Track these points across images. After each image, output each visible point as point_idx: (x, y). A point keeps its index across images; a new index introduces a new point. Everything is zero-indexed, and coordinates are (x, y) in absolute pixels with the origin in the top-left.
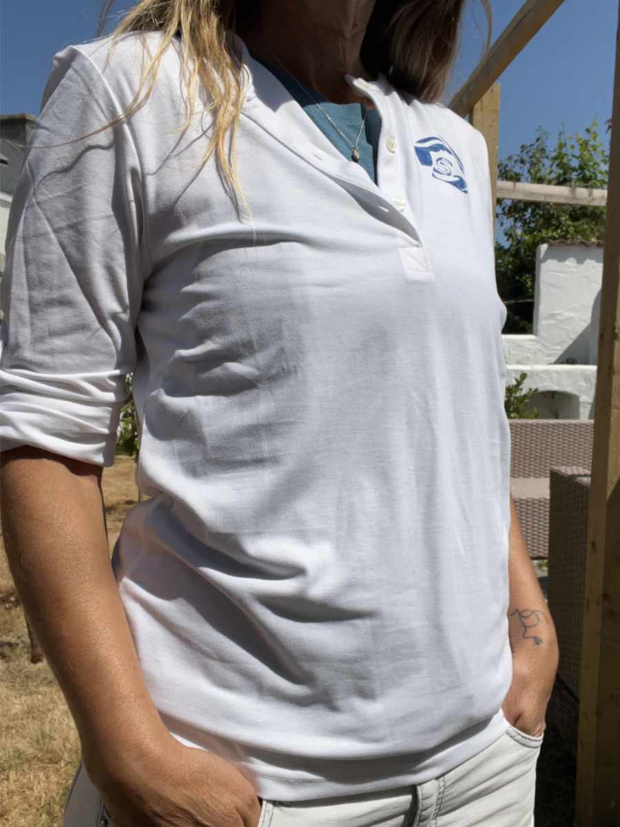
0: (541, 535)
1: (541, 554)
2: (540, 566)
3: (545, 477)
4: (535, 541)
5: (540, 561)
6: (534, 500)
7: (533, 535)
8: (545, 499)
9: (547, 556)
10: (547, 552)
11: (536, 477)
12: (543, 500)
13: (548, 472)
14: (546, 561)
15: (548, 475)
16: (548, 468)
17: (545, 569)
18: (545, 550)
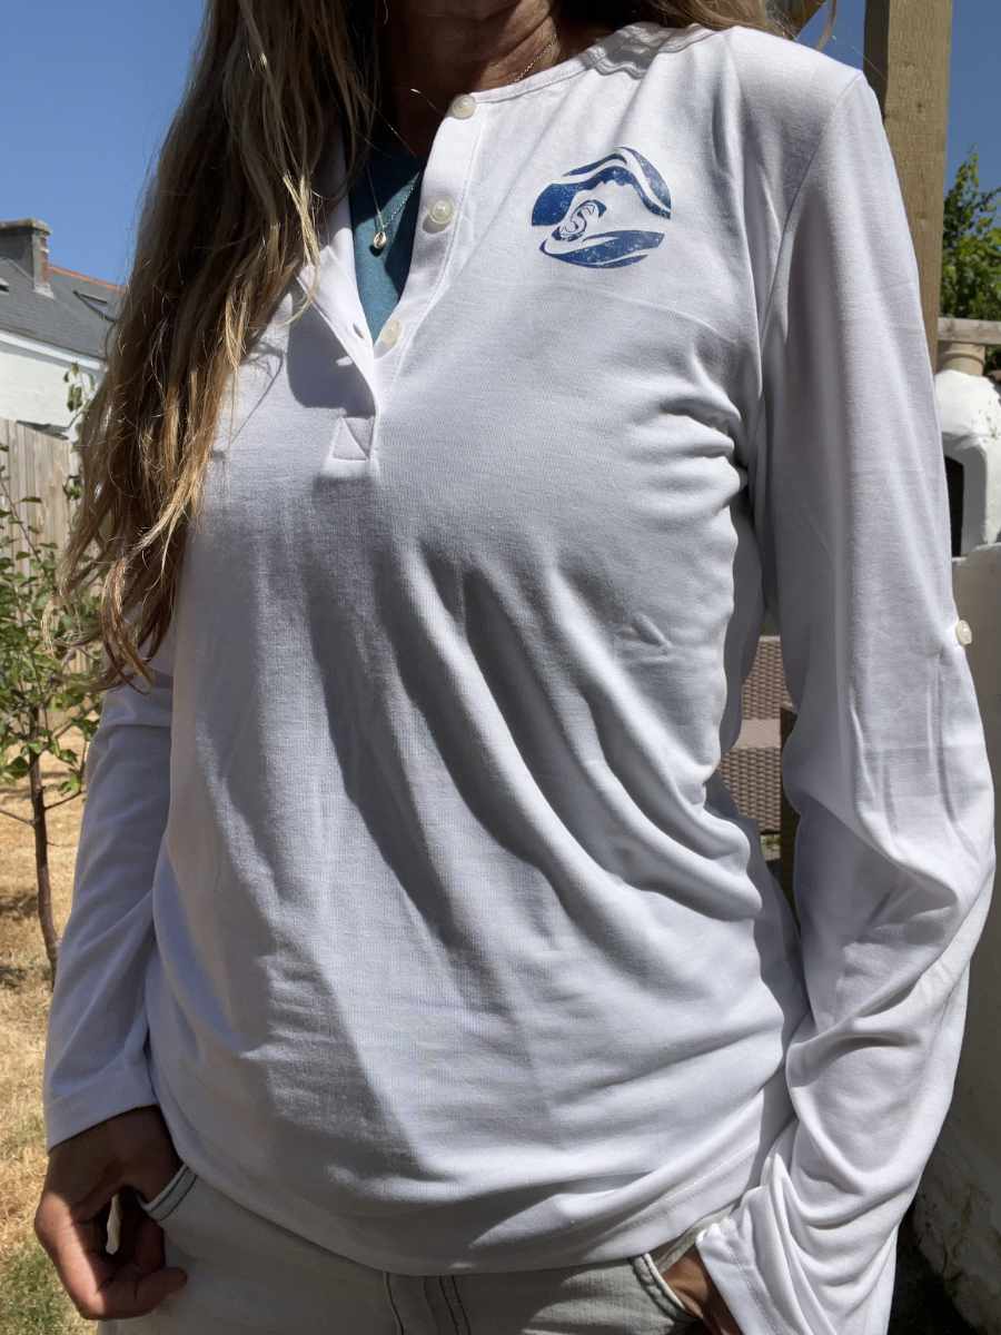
0: (770, 799)
1: (770, 827)
2: (769, 843)
3: (774, 717)
4: (761, 808)
5: (769, 837)
6: (758, 750)
7: (759, 800)
8: (775, 750)
9: (778, 829)
10: (778, 824)
11: (760, 718)
12: (770, 750)
13: (778, 710)
14: (776, 837)
15: (779, 715)
16: (778, 705)
17: (776, 847)
18: (776, 821)
